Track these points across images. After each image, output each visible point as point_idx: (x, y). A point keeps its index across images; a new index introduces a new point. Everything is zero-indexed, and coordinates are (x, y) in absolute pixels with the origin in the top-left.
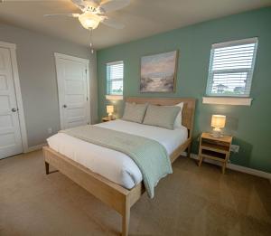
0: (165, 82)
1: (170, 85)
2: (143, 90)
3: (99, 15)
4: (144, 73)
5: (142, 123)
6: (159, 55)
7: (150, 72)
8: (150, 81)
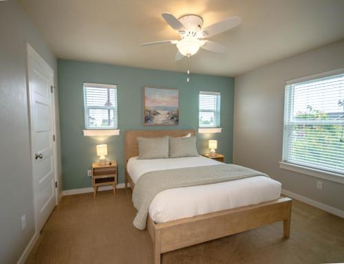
0: (171, 116)
1: (175, 119)
2: (149, 123)
3: (200, 39)
4: (149, 105)
5: (170, 156)
6: (165, 90)
7: (155, 105)
8: (156, 113)
